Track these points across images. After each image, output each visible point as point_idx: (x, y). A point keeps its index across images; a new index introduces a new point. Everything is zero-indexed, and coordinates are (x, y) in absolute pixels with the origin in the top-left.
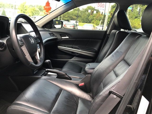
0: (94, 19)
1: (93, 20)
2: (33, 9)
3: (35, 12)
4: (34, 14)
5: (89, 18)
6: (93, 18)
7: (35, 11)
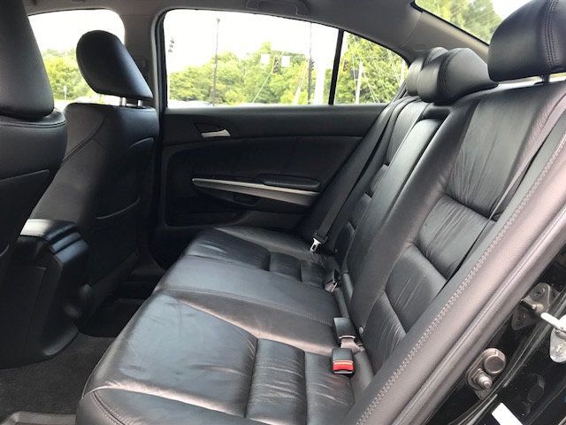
0: (288, 88)
1: (285, 92)
2: (57, 66)
3: (65, 74)
4: (62, 80)
5: (271, 85)
6: (285, 83)
7: (63, 70)
